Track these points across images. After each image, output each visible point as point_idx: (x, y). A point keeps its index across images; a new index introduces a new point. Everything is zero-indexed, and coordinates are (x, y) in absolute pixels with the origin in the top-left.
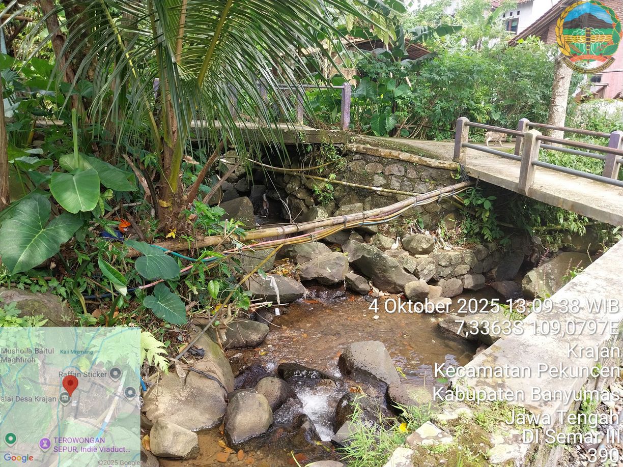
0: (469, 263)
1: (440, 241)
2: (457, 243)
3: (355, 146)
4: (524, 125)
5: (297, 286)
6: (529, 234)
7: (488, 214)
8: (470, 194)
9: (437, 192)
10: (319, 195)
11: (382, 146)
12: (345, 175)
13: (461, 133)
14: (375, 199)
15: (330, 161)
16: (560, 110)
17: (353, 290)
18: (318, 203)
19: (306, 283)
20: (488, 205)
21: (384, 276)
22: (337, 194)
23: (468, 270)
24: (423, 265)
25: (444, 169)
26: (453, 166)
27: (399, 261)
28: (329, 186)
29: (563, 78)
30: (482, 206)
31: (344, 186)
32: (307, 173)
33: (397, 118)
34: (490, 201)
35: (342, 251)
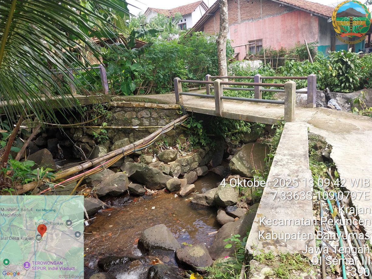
0: (198, 161)
1: (179, 152)
2: (189, 151)
3: (116, 103)
4: (209, 78)
5: (96, 202)
6: (223, 137)
7: (201, 131)
8: (190, 121)
9: (172, 123)
10: (98, 138)
11: (133, 101)
12: (112, 122)
13: (178, 87)
14: (135, 134)
15: (101, 114)
16: (224, 67)
17: (134, 194)
18: (98, 143)
19: (102, 198)
20: (199, 126)
21: (152, 181)
22: (110, 135)
23: (198, 165)
24: (174, 168)
25: (172, 109)
26: (177, 107)
27: (159, 169)
28: (103, 131)
29: (222, 50)
30: (196, 127)
31: (114, 129)
32: (86, 125)
33: (136, 83)
34: (200, 123)
35: (121, 171)
